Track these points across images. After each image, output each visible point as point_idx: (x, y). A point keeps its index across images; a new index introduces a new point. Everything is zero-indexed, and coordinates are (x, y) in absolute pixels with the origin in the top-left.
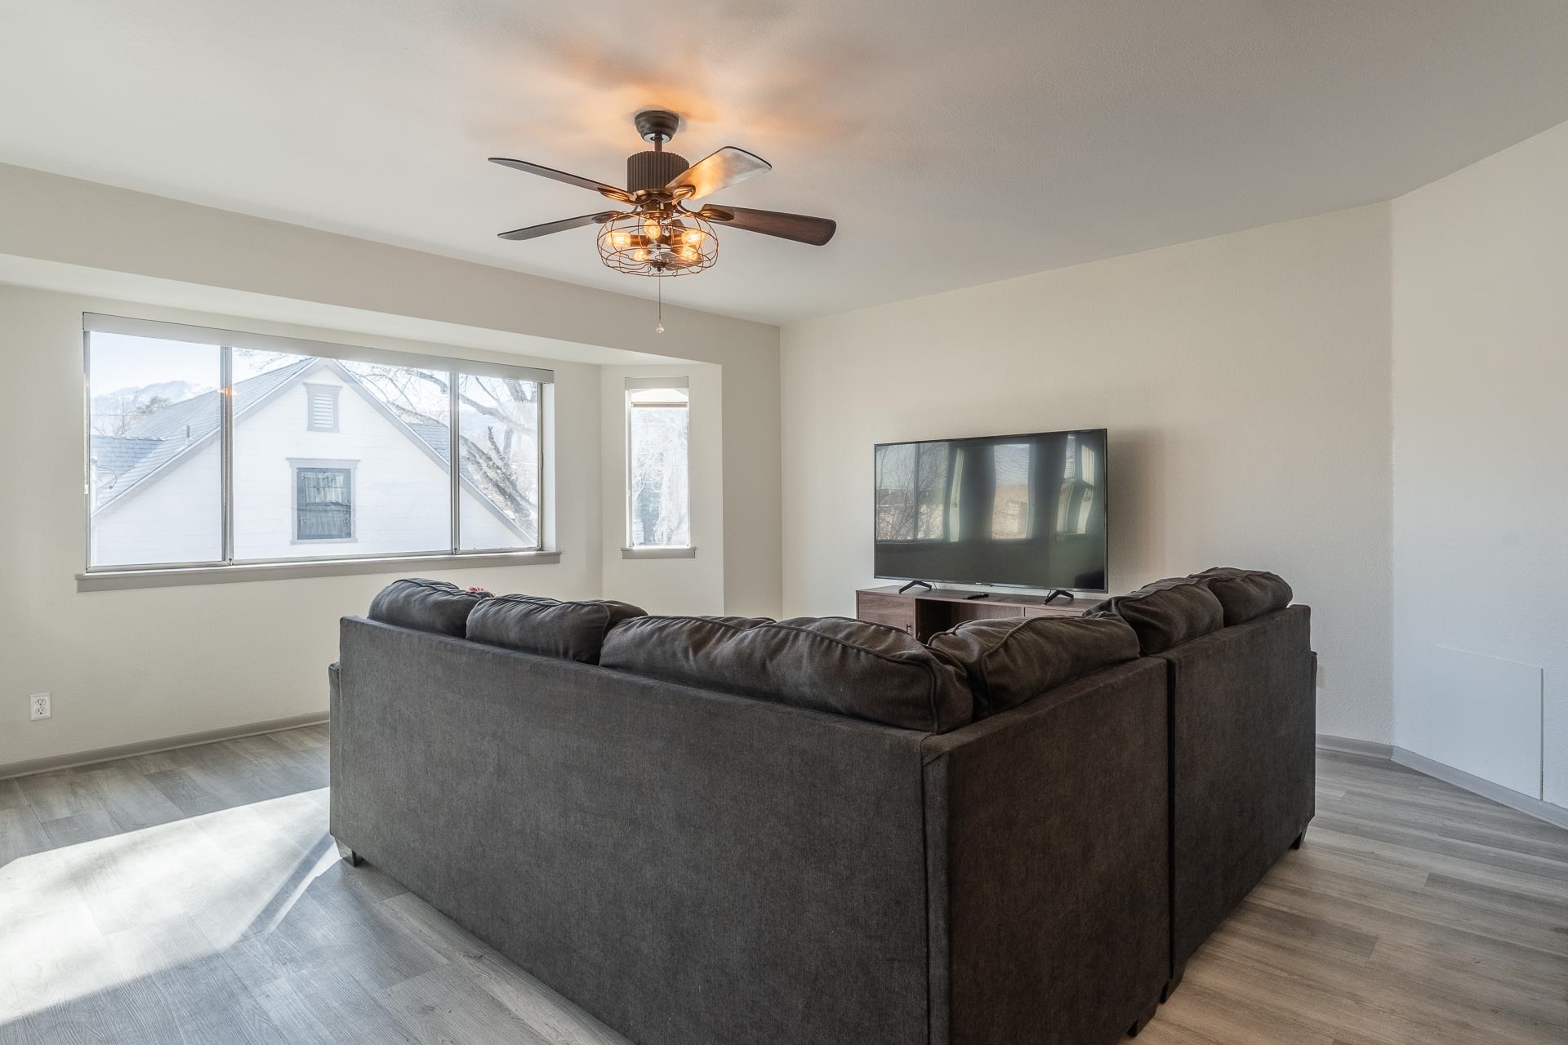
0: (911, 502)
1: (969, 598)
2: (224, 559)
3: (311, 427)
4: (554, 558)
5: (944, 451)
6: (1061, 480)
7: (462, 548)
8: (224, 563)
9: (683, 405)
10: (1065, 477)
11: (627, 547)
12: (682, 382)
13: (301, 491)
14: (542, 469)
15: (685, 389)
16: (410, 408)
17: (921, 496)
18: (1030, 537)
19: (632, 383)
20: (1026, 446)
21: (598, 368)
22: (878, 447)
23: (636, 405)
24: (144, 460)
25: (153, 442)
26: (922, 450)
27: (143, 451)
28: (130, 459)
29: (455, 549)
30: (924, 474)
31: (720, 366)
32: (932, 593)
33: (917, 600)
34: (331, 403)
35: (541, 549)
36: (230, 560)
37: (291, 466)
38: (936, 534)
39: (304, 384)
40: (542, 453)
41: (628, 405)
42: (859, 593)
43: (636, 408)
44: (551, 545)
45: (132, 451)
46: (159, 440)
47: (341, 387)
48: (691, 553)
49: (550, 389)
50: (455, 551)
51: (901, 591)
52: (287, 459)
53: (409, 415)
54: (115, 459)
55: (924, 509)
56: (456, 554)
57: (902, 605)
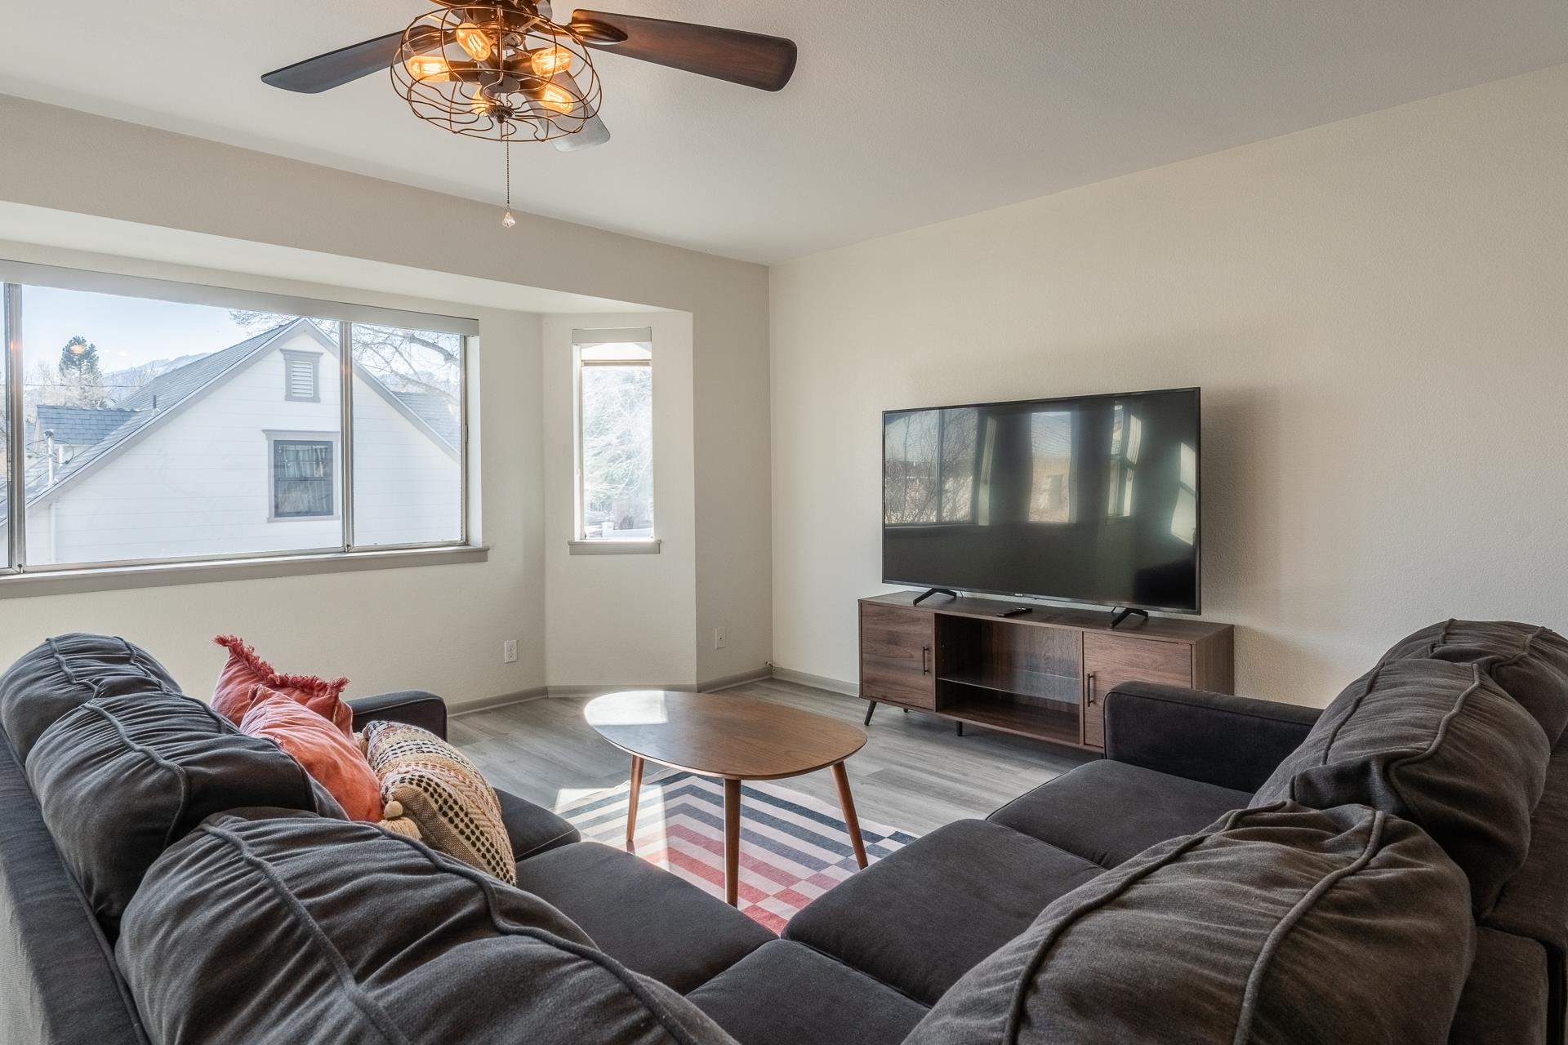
0: (935, 478)
1: (1007, 616)
2: (10, 566)
3: (289, 397)
4: (480, 555)
5: (972, 419)
6: (1108, 457)
7: (357, 544)
8: (11, 570)
9: (644, 363)
10: (1112, 453)
11: (577, 539)
12: (644, 335)
13: (278, 465)
14: (466, 443)
15: (648, 344)
16: (415, 378)
17: (946, 468)
18: (1074, 520)
19: (582, 336)
20: (1065, 414)
21: (539, 317)
22: (889, 417)
23: (586, 364)
24: (114, 432)
25: (126, 414)
26: (947, 419)
27: (115, 423)
28: (100, 432)
29: (348, 546)
30: (949, 445)
31: (690, 315)
32: (955, 605)
33: (937, 615)
34: (311, 371)
35: (466, 543)
36: (20, 566)
37: (268, 438)
38: (962, 513)
39: (281, 350)
40: (466, 424)
41: (577, 363)
42: (861, 603)
43: (586, 367)
44: (477, 539)
45: (103, 422)
46: (133, 411)
47: (322, 354)
48: (656, 548)
49: (474, 343)
50: (348, 548)
51: (917, 601)
52: (264, 431)
53: (414, 385)
54: (84, 431)
55: (949, 485)
56: (348, 552)
57: (915, 621)
